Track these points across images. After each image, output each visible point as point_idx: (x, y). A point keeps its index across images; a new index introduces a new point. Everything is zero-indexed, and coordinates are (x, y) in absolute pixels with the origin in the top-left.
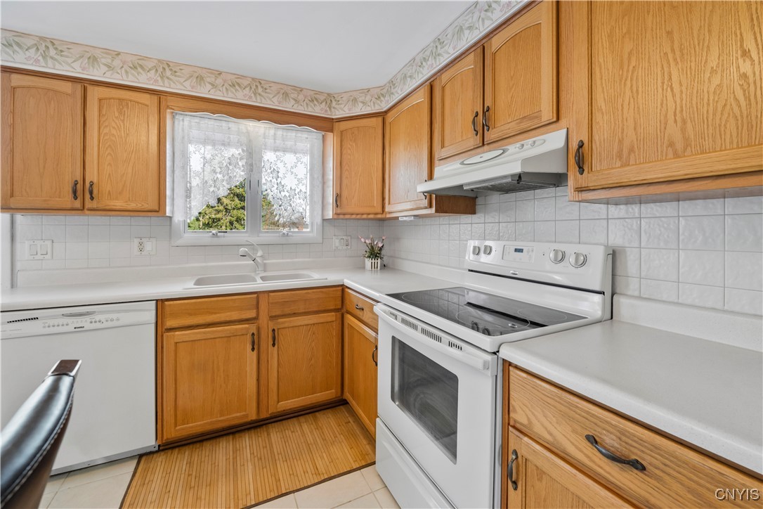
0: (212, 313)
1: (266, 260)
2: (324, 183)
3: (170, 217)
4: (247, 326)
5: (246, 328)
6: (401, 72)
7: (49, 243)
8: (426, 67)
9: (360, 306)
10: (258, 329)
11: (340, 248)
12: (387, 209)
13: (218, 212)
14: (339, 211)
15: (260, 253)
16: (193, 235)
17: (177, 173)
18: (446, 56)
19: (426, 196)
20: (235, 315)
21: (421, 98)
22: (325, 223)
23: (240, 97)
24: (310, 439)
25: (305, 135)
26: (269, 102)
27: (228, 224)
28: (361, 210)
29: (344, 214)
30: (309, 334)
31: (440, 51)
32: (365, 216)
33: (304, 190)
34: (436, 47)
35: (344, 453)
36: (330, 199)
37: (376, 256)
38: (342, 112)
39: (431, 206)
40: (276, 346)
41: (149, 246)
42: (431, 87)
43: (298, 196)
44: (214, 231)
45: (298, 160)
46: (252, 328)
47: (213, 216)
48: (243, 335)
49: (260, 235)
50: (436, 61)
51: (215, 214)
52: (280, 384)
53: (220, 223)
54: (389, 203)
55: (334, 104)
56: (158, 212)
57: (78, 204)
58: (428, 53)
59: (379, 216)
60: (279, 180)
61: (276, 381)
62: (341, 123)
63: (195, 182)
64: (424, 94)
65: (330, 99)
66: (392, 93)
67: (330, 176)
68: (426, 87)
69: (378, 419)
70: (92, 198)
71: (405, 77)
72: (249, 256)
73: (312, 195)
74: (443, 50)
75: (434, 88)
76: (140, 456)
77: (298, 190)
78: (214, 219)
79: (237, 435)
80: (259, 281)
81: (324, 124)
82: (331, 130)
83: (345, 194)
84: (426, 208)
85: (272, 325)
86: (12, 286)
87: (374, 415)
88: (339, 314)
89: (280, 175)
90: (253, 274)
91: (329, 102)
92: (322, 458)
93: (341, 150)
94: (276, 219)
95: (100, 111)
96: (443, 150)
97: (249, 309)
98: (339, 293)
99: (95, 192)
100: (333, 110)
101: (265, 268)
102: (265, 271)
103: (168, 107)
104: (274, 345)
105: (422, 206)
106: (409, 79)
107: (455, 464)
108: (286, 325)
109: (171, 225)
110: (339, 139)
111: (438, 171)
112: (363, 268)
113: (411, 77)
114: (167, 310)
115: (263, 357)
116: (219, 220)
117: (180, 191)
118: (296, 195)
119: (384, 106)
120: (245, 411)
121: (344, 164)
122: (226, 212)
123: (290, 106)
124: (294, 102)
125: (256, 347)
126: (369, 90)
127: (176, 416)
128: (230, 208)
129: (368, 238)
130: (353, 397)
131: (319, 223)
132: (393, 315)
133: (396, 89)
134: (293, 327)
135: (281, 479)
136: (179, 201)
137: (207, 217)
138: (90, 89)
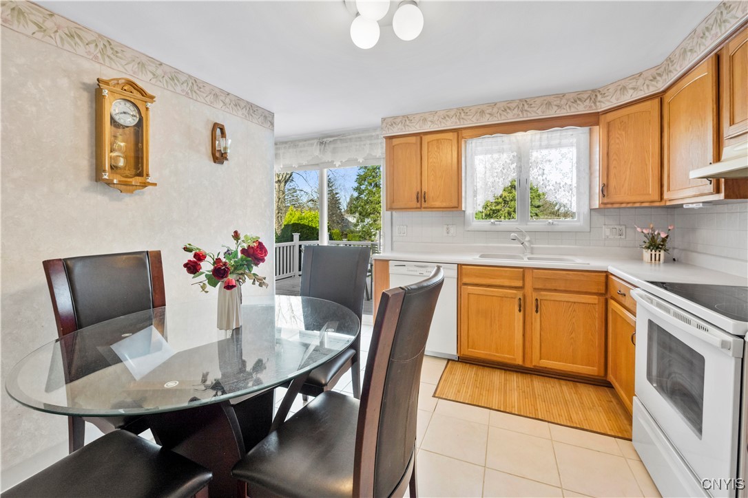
0: (490, 278)
1: (533, 244)
2: (591, 174)
3: (464, 211)
4: (515, 292)
5: (515, 294)
6: (680, 47)
7: (405, 227)
8: (710, 37)
9: (622, 292)
10: (524, 296)
11: (611, 237)
12: (666, 196)
13: (498, 204)
14: (606, 200)
15: (527, 239)
16: (479, 223)
17: (468, 180)
18: (733, 21)
19: (711, 181)
20: (507, 283)
21: (705, 72)
22: (593, 213)
23: (510, 117)
24: (568, 396)
25: (570, 132)
26: (534, 114)
27: (506, 215)
28: (633, 199)
29: (612, 204)
30: (570, 310)
31: (725, 16)
32: (637, 205)
33: (569, 183)
34: (722, 12)
35: (599, 418)
36: (597, 189)
37: (658, 248)
38: (608, 104)
39: (718, 191)
40: (539, 313)
41: (452, 230)
42: (718, 58)
43: (563, 188)
44: (492, 220)
45: (563, 156)
46: (519, 294)
47: (494, 208)
48: (512, 298)
49: (529, 223)
50: (721, 30)
51: (495, 206)
52: (542, 344)
53: (499, 214)
54: (669, 190)
55: (599, 97)
56: (457, 208)
57: (419, 206)
58: (711, 21)
59: (657, 204)
60: (544, 177)
61: (539, 341)
62: (608, 115)
63: (479, 184)
64: (708, 67)
65: (594, 94)
66: (670, 71)
67: (596, 166)
68: (710, 59)
69: (634, 397)
70: (425, 201)
71: (685, 52)
72: (519, 241)
73: (578, 187)
74: (729, 15)
75: (721, 58)
76: (449, 360)
77: (562, 184)
78: (494, 210)
79: (508, 372)
80: (526, 259)
81: (590, 120)
82: (597, 123)
83: (613, 183)
84: (712, 194)
85: (535, 295)
86: (392, 249)
87: (631, 392)
88: (602, 299)
89: (545, 172)
90: (521, 255)
91: (594, 97)
92: (577, 413)
93: (608, 140)
94: (556, 208)
95: (428, 149)
96: (733, 127)
97: (517, 279)
98: (603, 279)
99: (426, 197)
100: (598, 104)
101: (532, 251)
102: (532, 254)
103: (463, 138)
104: (537, 311)
105: (706, 192)
106: (689, 54)
107: (701, 439)
108: (548, 298)
109: (464, 217)
110: (606, 130)
111: (727, 151)
112: (640, 259)
113: (691, 50)
114: (464, 271)
115: (528, 319)
116: (499, 211)
117: (470, 193)
118: (561, 188)
119: (660, 86)
120: (514, 355)
121: (611, 154)
122: (505, 203)
123: (553, 112)
124: (557, 108)
125: (522, 309)
126: (641, 74)
127: (468, 341)
128: (508, 199)
129: (646, 228)
130: (616, 378)
131: (585, 213)
132: (650, 299)
133: (675, 66)
134: (554, 301)
135: (539, 410)
136: (470, 200)
137: (489, 209)
138: (424, 137)
